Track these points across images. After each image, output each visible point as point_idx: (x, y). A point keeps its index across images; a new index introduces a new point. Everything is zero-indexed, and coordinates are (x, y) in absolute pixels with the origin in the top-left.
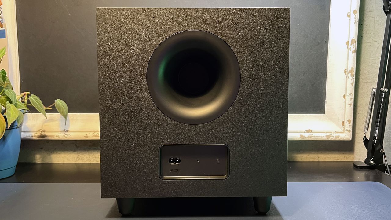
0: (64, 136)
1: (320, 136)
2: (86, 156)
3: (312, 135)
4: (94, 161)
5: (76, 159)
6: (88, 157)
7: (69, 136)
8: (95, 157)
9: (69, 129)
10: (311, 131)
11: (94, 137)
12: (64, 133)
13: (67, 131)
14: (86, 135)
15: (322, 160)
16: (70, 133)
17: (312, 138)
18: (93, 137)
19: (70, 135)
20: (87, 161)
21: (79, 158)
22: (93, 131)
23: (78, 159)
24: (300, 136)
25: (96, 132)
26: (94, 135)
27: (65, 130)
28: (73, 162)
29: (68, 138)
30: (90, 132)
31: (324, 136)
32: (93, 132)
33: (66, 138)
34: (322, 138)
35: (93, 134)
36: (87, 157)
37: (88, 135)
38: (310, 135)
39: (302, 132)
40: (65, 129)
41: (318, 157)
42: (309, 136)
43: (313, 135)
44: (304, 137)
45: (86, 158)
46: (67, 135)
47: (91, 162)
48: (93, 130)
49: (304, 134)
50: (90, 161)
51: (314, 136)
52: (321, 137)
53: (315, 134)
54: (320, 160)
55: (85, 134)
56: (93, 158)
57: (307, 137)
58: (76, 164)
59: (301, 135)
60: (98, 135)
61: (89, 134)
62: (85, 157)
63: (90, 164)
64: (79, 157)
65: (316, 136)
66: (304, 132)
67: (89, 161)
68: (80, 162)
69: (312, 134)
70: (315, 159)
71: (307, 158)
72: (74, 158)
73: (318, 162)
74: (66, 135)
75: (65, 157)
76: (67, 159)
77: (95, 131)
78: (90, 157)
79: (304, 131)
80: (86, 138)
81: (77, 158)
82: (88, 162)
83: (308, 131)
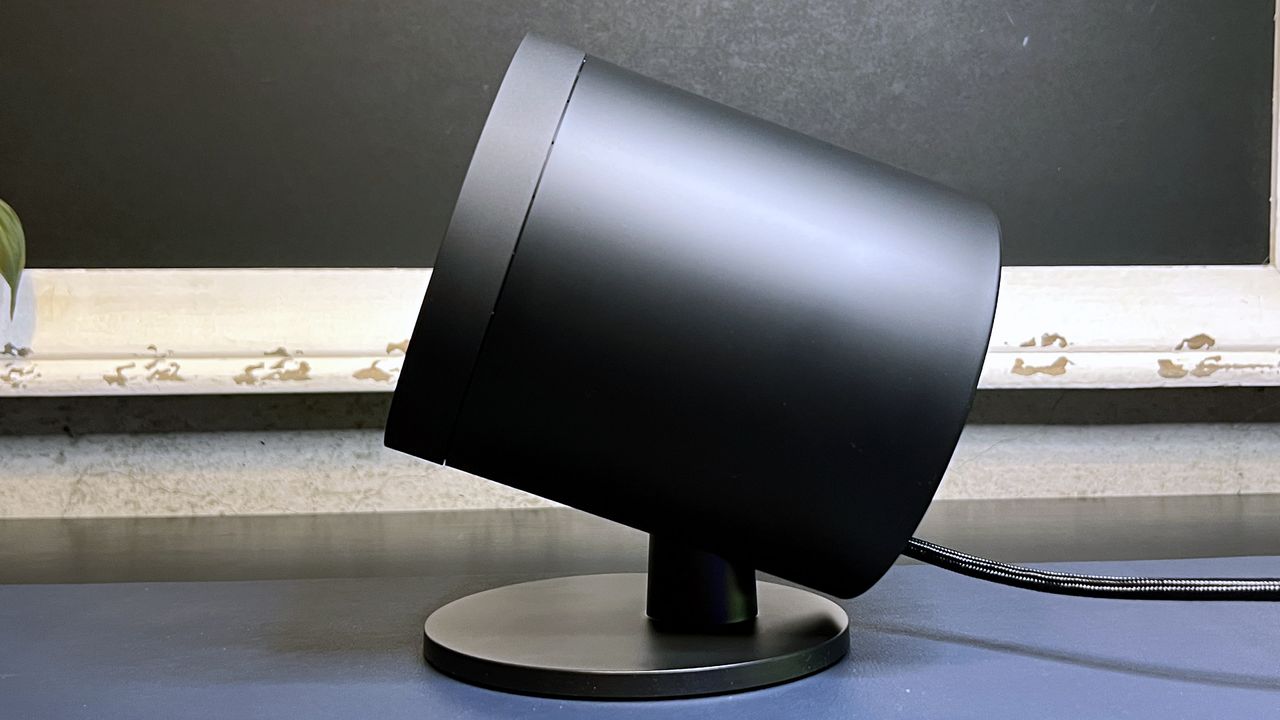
0: (7, 379)
1: (1253, 367)
2: (117, 483)
3: (1213, 362)
4: (154, 508)
5: (65, 497)
6: (127, 487)
7: (31, 376)
8: (163, 490)
9: (35, 345)
10: (1211, 342)
11: (155, 382)
12: (7, 365)
13: (23, 353)
14: (116, 374)
15: (1256, 489)
16: (33, 362)
17: (1213, 375)
18: (150, 379)
19: (36, 371)
20: (119, 507)
21: (84, 496)
22: (152, 352)
23: (74, 500)
24: (1158, 367)
25: (163, 357)
26: (153, 370)
27: (9, 348)
28: (53, 512)
29: (24, 386)
30: (135, 356)
31: (1271, 367)
32: (155, 357)
33: (15, 385)
34: (1264, 376)
35: (149, 367)
36: (122, 490)
37: (124, 373)
38: (1207, 363)
39: (1170, 351)
40: (13, 344)
41: (1241, 474)
42: (1201, 365)
43: (1220, 363)
44: (1179, 372)
45: (117, 496)
46: (20, 372)
47: (141, 514)
48: (151, 348)
49: (1175, 358)
50: (137, 506)
51: (1228, 367)
52: (1258, 369)
53: (1228, 358)
54: (1247, 487)
55: (110, 368)
56: (151, 491)
57: (1194, 373)
58: (64, 521)
59: (1163, 363)
60: (173, 369)
61: (133, 366)
62: (112, 490)
63: (137, 521)
64: (84, 488)
65: (1236, 366)
66: (1179, 348)
67: (132, 506)
68: (86, 511)
69: (1218, 358)
70: (1224, 485)
71: (1185, 479)
72: (58, 493)
73: (1239, 495)
74: (13, 375)
75: (13, 490)
76: (23, 500)
77: (161, 351)
78: (138, 487)
79: (1179, 342)
80: (115, 385)
81: (74, 492)
82: (125, 513)
83: (1199, 342)
